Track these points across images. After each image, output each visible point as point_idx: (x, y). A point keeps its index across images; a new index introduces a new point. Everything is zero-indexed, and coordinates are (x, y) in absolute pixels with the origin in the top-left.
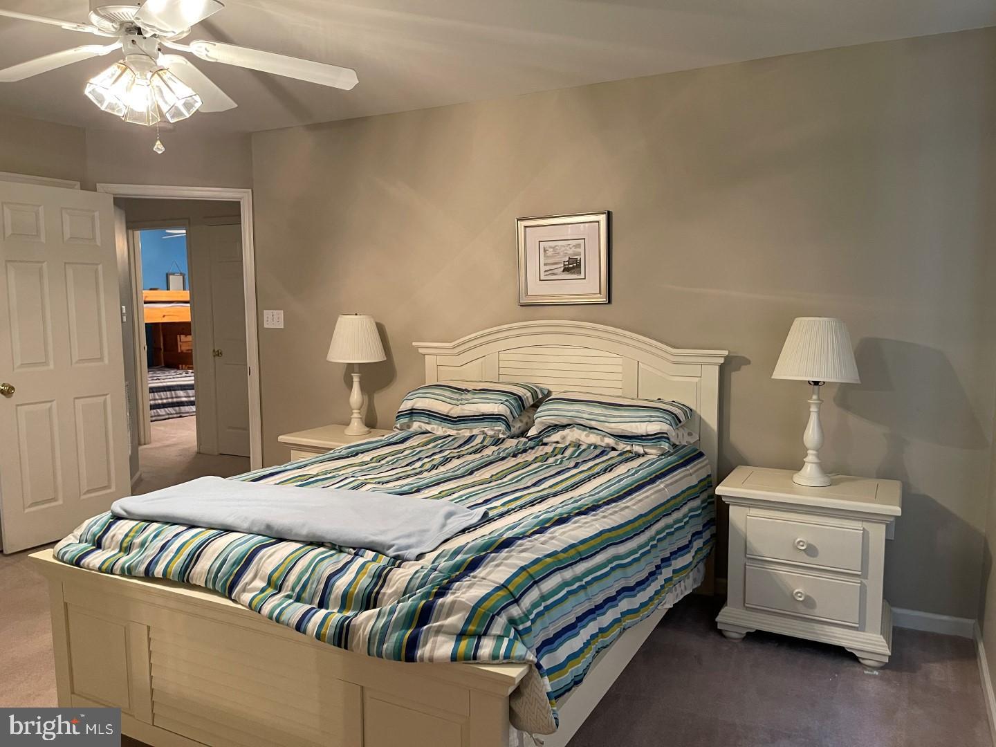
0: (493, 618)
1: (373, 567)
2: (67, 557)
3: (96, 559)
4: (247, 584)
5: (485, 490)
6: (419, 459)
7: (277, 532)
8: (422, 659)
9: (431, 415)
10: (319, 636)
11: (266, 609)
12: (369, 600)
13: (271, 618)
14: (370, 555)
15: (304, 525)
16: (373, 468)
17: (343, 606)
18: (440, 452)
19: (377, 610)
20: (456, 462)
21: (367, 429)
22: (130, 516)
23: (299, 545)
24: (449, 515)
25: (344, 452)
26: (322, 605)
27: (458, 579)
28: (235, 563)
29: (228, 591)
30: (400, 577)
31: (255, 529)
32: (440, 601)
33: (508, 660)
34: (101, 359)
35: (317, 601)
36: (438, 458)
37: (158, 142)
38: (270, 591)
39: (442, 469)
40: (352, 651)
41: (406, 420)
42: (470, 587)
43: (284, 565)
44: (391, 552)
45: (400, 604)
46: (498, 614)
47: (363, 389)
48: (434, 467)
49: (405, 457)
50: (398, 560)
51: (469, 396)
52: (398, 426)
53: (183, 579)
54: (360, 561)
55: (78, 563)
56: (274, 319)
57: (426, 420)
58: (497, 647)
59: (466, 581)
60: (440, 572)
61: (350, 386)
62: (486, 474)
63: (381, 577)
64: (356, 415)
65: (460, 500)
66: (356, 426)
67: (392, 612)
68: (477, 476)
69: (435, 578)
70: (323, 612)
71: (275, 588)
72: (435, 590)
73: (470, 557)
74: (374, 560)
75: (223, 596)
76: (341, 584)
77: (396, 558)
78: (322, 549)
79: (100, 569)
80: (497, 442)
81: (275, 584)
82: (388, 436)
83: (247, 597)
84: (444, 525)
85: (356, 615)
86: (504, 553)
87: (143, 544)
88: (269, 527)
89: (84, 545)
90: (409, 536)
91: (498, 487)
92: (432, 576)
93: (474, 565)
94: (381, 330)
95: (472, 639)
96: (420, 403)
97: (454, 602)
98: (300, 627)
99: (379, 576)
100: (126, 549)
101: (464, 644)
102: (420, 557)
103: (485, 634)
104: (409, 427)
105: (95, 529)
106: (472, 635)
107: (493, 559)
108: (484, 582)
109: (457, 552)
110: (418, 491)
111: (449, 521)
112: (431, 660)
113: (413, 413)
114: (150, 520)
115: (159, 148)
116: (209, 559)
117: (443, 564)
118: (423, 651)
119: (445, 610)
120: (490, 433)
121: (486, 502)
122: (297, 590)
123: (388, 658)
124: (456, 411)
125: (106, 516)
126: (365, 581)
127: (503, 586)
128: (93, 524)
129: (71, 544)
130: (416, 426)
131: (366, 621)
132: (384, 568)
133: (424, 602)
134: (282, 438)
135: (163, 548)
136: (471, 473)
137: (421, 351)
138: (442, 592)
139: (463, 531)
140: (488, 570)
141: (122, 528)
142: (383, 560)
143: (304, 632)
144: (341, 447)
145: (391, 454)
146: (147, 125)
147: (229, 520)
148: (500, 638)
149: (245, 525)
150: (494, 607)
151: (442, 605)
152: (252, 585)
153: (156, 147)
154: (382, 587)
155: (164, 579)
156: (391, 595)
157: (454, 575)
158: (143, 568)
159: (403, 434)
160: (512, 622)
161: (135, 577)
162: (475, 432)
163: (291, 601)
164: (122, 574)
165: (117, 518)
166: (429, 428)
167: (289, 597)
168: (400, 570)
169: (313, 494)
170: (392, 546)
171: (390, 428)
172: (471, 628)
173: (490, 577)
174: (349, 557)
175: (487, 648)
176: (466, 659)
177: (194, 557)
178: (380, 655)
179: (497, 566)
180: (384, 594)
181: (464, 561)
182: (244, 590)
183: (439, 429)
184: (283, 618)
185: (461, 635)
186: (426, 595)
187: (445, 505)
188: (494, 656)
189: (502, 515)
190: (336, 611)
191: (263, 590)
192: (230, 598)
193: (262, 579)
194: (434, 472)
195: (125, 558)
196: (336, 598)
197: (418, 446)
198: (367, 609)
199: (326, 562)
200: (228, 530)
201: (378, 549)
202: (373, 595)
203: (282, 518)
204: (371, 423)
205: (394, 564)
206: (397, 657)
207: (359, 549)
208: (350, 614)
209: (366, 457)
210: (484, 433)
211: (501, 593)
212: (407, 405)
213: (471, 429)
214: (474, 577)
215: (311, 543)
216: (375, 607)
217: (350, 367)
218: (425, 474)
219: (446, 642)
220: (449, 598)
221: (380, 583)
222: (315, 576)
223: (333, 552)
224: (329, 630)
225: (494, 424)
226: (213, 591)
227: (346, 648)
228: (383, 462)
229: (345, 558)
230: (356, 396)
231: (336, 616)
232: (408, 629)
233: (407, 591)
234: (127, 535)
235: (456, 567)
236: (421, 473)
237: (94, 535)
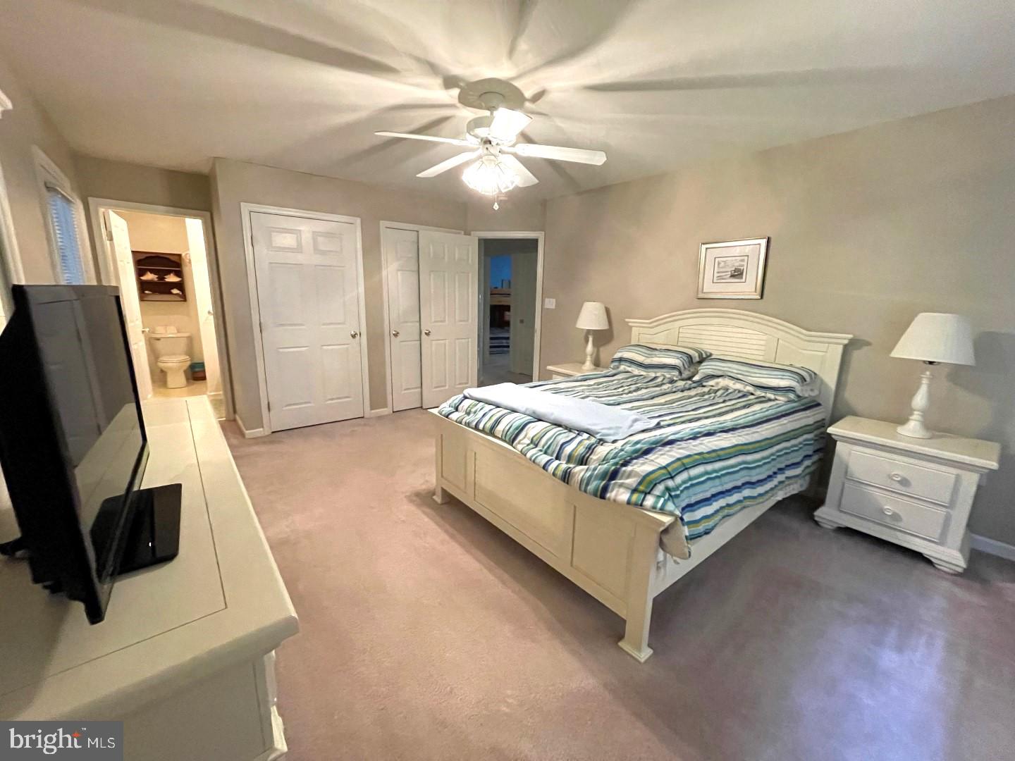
0: (655, 485)
1: (587, 443)
2: (443, 413)
3: (455, 416)
4: (521, 440)
5: (660, 409)
6: (622, 387)
7: (538, 416)
8: (609, 499)
9: (632, 362)
10: (554, 474)
11: (529, 455)
12: (583, 461)
13: (530, 459)
14: (585, 436)
15: (552, 414)
16: (594, 389)
17: (568, 461)
18: (635, 384)
19: (586, 467)
20: (644, 391)
21: (594, 367)
22: (472, 398)
23: (549, 425)
24: (636, 420)
25: (579, 378)
26: (558, 458)
27: (636, 458)
28: (517, 429)
29: (512, 442)
30: (602, 451)
31: (528, 413)
32: (624, 469)
33: (662, 511)
34: (468, 320)
35: (555, 455)
36: (633, 387)
37: (496, 204)
38: (532, 446)
39: (635, 394)
40: (571, 485)
41: (616, 364)
42: (643, 464)
43: (540, 434)
44: (598, 436)
45: (600, 466)
46: (659, 483)
47: (594, 345)
48: (630, 392)
49: (613, 385)
50: (601, 441)
51: (656, 353)
52: (612, 367)
53: (491, 432)
54: (579, 438)
55: (447, 417)
56: (551, 304)
57: (628, 364)
58: (657, 502)
59: (641, 460)
60: (626, 452)
61: (587, 341)
62: (662, 400)
63: (591, 449)
64: (589, 358)
65: (643, 413)
66: (588, 365)
67: (595, 469)
68: (656, 401)
69: (623, 455)
70: (557, 462)
71: (534, 444)
72: (621, 462)
73: (645, 447)
74: (588, 439)
75: (508, 443)
76: (568, 450)
77: (601, 440)
78: (560, 429)
79: (456, 421)
80: (672, 382)
81: (534, 443)
82: (605, 372)
83: (520, 447)
84: (631, 426)
85: (574, 467)
86: (667, 448)
87: (475, 412)
88: (534, 412)
89: (451, 409)
90: (610, 429)
91: (668, 408)
92: (621, 454)
93: (647, 452)
94: (608, 311)
95: (640, 495)
96: (626, 355)
97: (631, 472)
98: (545, 467)
99: (590, 448)
100: (468, 413)
101: (635, 497)
102: (614, 442)
103: (649, 493)
104: (618, 368)
105: (456, 401)
106: (642, 492)
107: (660, 451)
108: (652, 463)
109: (637, 443)
110: (619, 404)
111: (635, 424)
112: (615, 501)
113: (621, 360)
114: (479, 401)
115: (496, 207)
116: (504, 424)
117: (628, 448)
118: (611, 495)
119: (626, 474)
120: (668, 376)
121: (660, 416)
122: (545, 447)
123: (590, 493)
124: (648, 361)
125: (461, 396)
126: (581, 450)
127: (665, 468)
128: (456, 399)
129: (446, 407)
130: (622, 367)
131: (580, 471)
132: (593, 444)
133: (613, 468)
134: (550, 368)
135: (484, 415)
136: (653, 398)
137: (630, 324)
138: (625, 464)
139: (643, 431)
140: (656, 456)
141: (467, 403)
142: (593, 440)
143: (547, 471)
144: (578, 375)
145: (606, 382)
147: (515, 406)
148: (659, 497)
149: (523, 410)
150: (657, 478)
151: (625, 471)
152: (523, 441)
153: (494, 207)
154: (590, 455)
155: (483, 431)
156: (595, 460)
157: (634, 456)
158: (474, 424)
159: (614, 372)
160: (668, 489)
161: (470, 427)
162: (658, 375)
163: (542, 453)
164: (465, 425)
165: (465, 398)
166: (629, 369)
167: (541, 451)
168: (602, 447)
169: (560, 398)
170: (598, 433)
171: (607, 368)
172: (641, 488)
173: (657, 461)
174: (574, 435)
175: (649, 501)
176: (636, 504)
177: (497, 422)
178: (585, 491)
179: (662, 455)
180: (591, 459)
181: (641, 448)
182: (519, 443)
183: (636, 371)
184: (537, 461)
185: (634, 491)
186: (616, 464)
187: (633, 415)
188: (654, 507)
189: (669, 425)
190: (565, 462)
191: (528, 445)
192: (512, 445)
193: (528, 439)
194: (630, 395)
195: (468, 417)
196: (565, 455)
197: (622, 379)
198: (581, 465)
199: (562, 435)
200: (514, 411)
201: (591, 433)
202: (585, 458)
203: (542, 409)
204: (597, 364)
205: (599, 443)
206: (595, 495)
207: (580, 431)
208: (571, 466)
209: (592, 382)
210: (663, 375)
211: (663, 471)
212: (618, 355)
213: (656, 373)
214: (646, 459)
215: (555, 424)
216: (585, 465)
217: (589, 332)
218: (624, 396)
219: (624, 493)
220: (629, 468)
221: (590, 452)
222: (555, 443)
223: (566, 431)
224: (559, 473)
225: (671, 371)
226: (505, 441)
227: (568, 483)
228: (601, 386)
229: (572, 435)
230: (590, 347)
231: (564, 466)
232: (604, 480)
233: (605, 460)
234: (469, 407)
235: (636, 451)
236: (622, 394)
237: (455, 404)
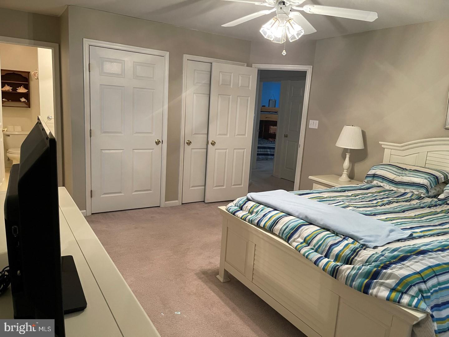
0: (411, 286)
1: (352, 246)
2: (231, 211)
3: (240, 214)
4: (295, 239)
5: (411, 222)
6: (376, 199)
7: (310, 220)
8: (371, 294)
9: (384, 179)
10: (324, 269)
11: (303, 251)
12: (348, 261)
13: (304, 255)
14: (351, 240)
15: (322, 220)
16: (352, 199)
17: (336, 260)
18: (387, 198)
19: (352, 266)
20: (395, 205)
21: (349, 179)
22: (253, 200)
23: (319, 228)
24: (391, 231)
25: (339, 189)
26: (327, 256)
27: (395, 263)
28: (292, 229)
29: (288, 239)
30: (365, 254)
31: (301, 217)
32: (384, 271)
33: (416, 308)
34: (245, 135)
35: (324, 254)
36: (386, 200)
37: (284, 51)
38: (304, 244)
39: (387, 206)
40: (338, 280)
41: (370, 179)
42: (401, 268)
43: (312, 235)
44: (361, 242)
45: (364, 267)
46: (414, 285)
47: (351, 160)
48: (383, 205)
49: (368, 197)
50: (364, 247)
51: (407, 172)
52: (366, 181)
53: (271, 229)
54: (346, 242)
55: (234, 214)
56: (314, 124)
57: (381, 180)
58: (412, 301)
59: (399, 265)
60: (385, 257)
61: (344, 158)
62: (412, 213)
63: (355, 252)
64: (345, 172)
65: (397, 224)
66: (344, 177)
67: (359, 269)
68: (407, 214)
69: (382, 260)
70: (326, 260)
71: (307, 243)
72: (382, 265)
73: (402, 255)
74: (353, 243)
75: (285, 241)
76: (336, 250)
77: (364, 245)
78: (328, 232)
79: (241, 218)
80: (420, 198)
81: (307, 242)
82: (360, 185)
83: (295, 244)
84: (388, 235)
85: (342, 265)
86: (421, 257)
87: (257, 212)
88: (306, 217)
89: (236, 208)
90: (370, 236)
91: (419, 222)
92: (381, 258)
93: (403, 259)
94: (364, 134)
95: (398, 293)
96: (379, 172)
97: (391, 274)
98: (316, 263)
99: (355, 251)
100: (251, 213)
101: (394, 295)
102: (375, 247)
103: (406, 293)
104: (371, 182)
105: (241, 202)
106: (399, 291)
107: (414, 259)
108: (408, 268)
109: (395, 250)
110: (375, 215)
111: (391, 234)
112: (376, 296)
113: (374, 176)
114: (260, 203)
115: (284, 53)
116: (281, 225)
117: (387, 254)
118: (373, 291)
119: (386, 276)
120: (416, 193)
121: (411, 228)
122: (316, 247)
123: (355, 288)
124: (398, 179)
125: (244, 198)
126: (347, 252)
127: (418, 273)
128: (240, 200)
129: (232, 206)
130: (375, 182)
131: (346, 269)
132: (357, 248)
133: (375, 269)
134: (310, 177)
135: (264, 216)
136: (404, 212)
137: (383, 146)
138: (386, 267)
139: (398, 240)
140: (411, 263)
141: (250, 204)
142: (357, 245)
143: (318, 266)
144: (338, 186)
145: (361, 194)
146: (281, 43)
147: (290, 210)
148: (413, 297)
149: (297, 214)
150: (412, 282)
151: (385, 273)
152: (297, 240)
153: (283, 53)
154: (355, 256)
155: (264, 228)
156: (359, 261)
157: (392, 261)
158: (256, 221)
159: (368, 186)
160: (421, 291)
161: (253, 224)
162: (407, 191)
163: (313, 251)
164: (249, 222)
165: (249, 200)
166: (382, 184)
167: (312, 249)
168: (365, 251)
169: (323, 206)
170: (361, 239)
171: (362, 181)
172: (399, 288)
173: (412, 267)
174: (341, 239)
175: (406, 299)
176: (394, 301)
177: (276, 222)
178: (351, 286)
179: (416, 262)
180: (356, 260)
181: (398, 256)
182: (294, 241)
183: (387, 186)
184: (309, 257)
185: (393, 290)
186: (377, 266)
187: (389, 225)
188: (409, 305)
189: (420, 237)
190: (332, 260)
191: (302, 243)
192: (288, 242)
193: (302, 239)
194: (383, 207)
195: (250, 216)
196: (333, 255)
197: (375, 192)
198: (347, 264)
199: (330, 238)
200: (289, 214)
201: (355, 239)
202: (351, 259)
203: (312, 215)
204: (351, 176)
205: (362, 248)
206: (359, 289)
207: (346, 236)
208: (338, 264)
209: (349, 193)
210: (412, 192)
211: (417, 276)
212: (372, 172)
213: (405, 189)
214: (403, 265)
215: (324, 229)
216: (350, 264)
217: (345, 150)
218: (378, 207)
219: (384, 290)
220: (389, 271)
221: (355, 254)
222: (325, 244)
223: (333, 235)
224: (329, 268)
225: (419, 189)
226: (282, 238)
227: (335, 278)
228: (357, 197)
229: (339, 239)
230: (346, 163)
231: (332, 264)
232: (367, 279)
233: (367, 262)
234: (251, 207)
235: (394, 257)
236: (376, 206)
237: (240, 205)
